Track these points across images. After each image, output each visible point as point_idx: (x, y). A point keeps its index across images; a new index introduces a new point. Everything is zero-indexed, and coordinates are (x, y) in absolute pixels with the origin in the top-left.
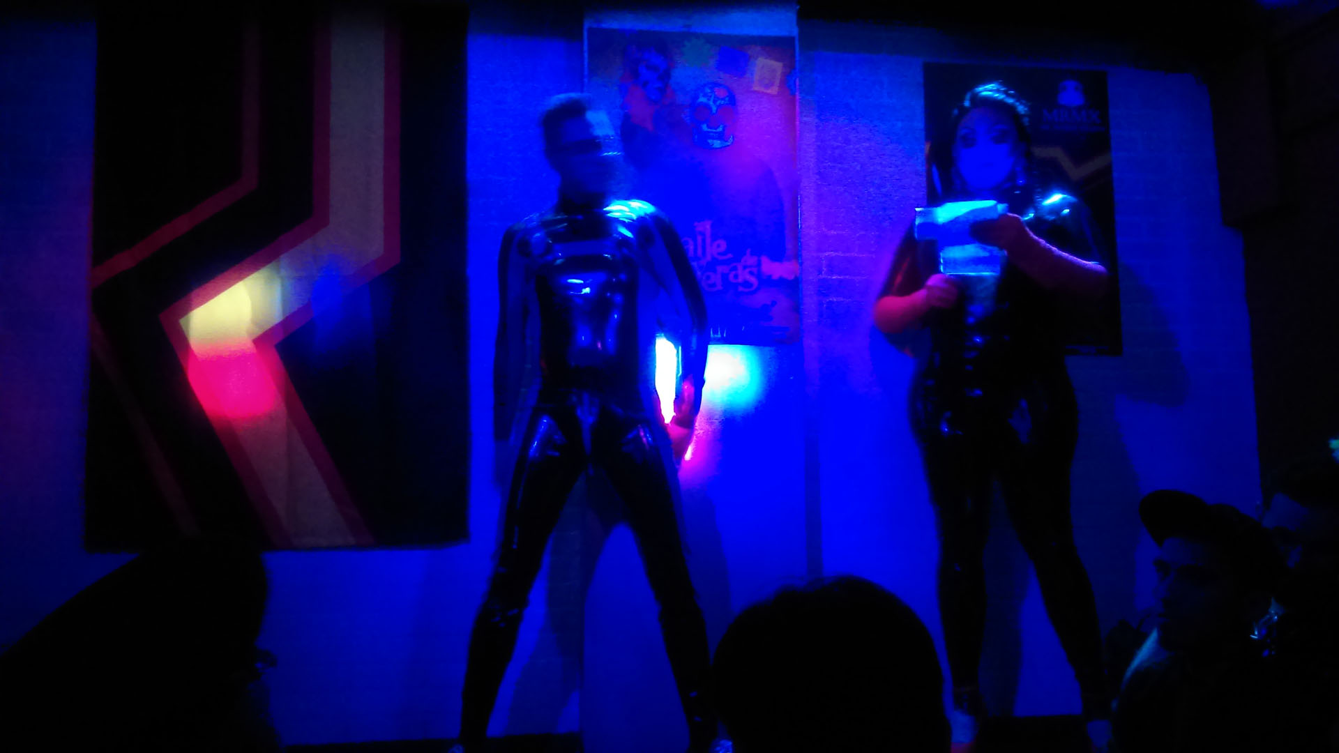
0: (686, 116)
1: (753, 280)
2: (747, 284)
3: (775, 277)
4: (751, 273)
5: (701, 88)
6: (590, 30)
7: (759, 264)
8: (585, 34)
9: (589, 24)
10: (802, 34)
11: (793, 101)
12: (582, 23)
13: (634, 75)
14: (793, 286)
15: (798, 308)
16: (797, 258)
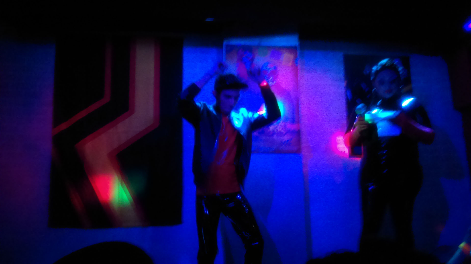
1: (283, 131)
3: (291, 130)
4: (283, 129)
5: (265, 65)
7: (285, 126)
8: (224, 47)
9: (225, 43)
10: (301, 44)
11: (297, 67)
12: (223, 43)
13: (241, 60)
14: (298, 133)
15: (299, 141)
16: (299, 123)
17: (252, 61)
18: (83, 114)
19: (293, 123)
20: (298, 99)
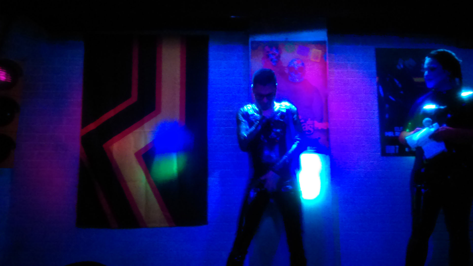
0: (287, 71)
1: (312, 130)
2: (309, 131)
3: (320, 128)
4: (311, 127)
5: (292, 61)
6: (252, 42)
7: (313, 124)
8: (250, 44)
9: (251, 39)
10: (329, 39)
11: (326, 64)
12: (248, 39)
13: (267, 57)
14: (326, 132)
15: (328, 139)
16: (328, 121)
17: (279, 57)
18: (111, 114)
19: (321, 121)
20: (327, 96)
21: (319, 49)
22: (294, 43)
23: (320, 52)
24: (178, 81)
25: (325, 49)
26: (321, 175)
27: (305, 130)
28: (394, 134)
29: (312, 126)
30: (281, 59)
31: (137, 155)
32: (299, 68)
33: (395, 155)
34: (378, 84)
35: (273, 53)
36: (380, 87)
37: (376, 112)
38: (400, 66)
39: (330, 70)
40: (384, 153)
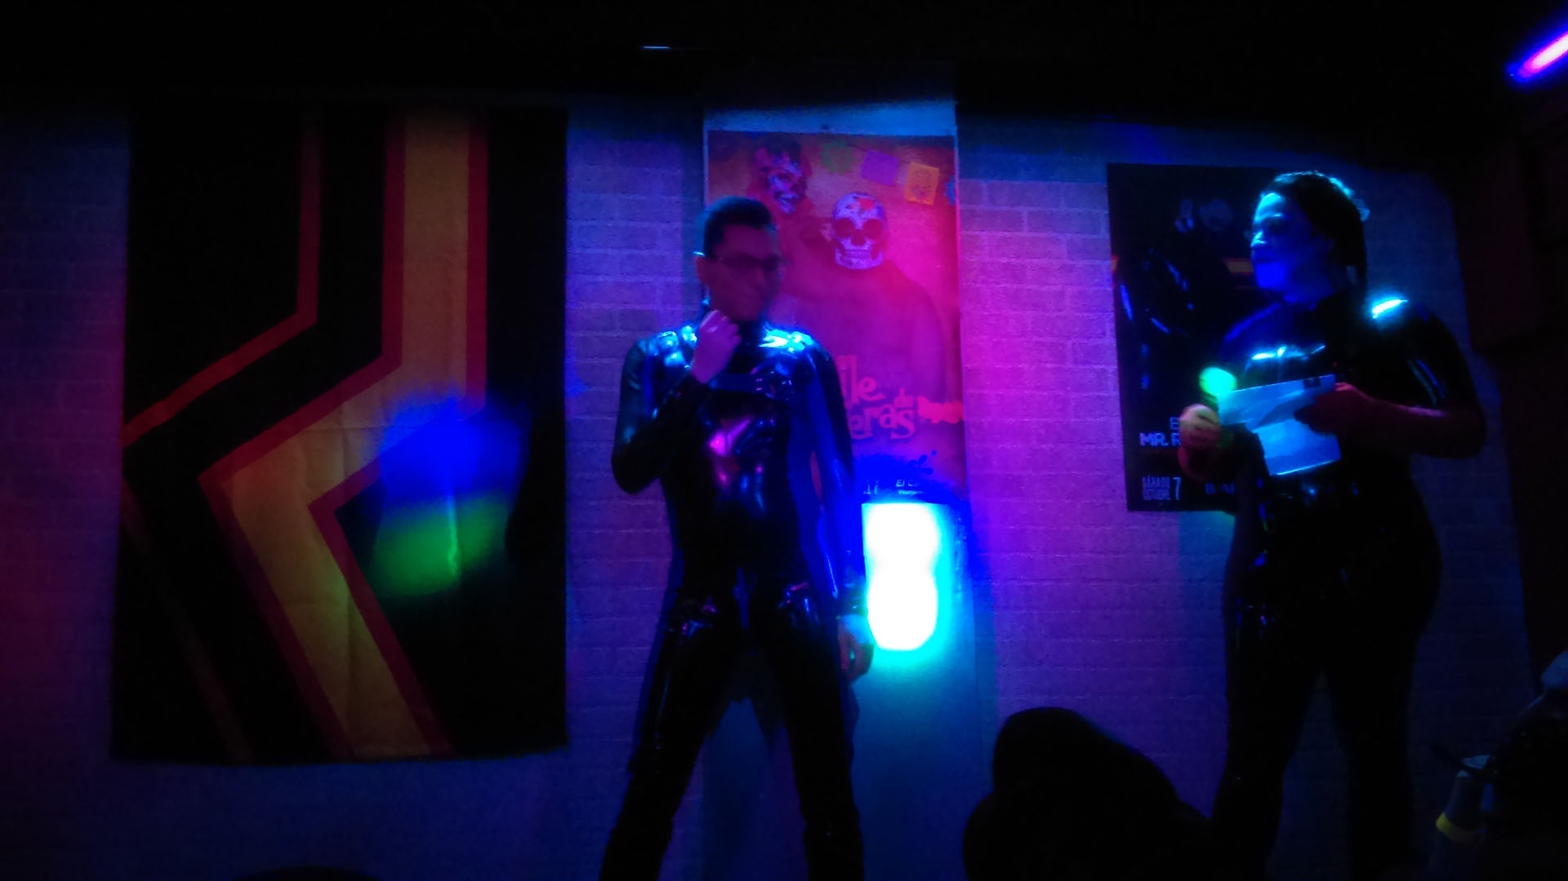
0: (827, 233)
1: (909, 425)
2: (901, 430)
3: (935, 421)
4: (906, 416)
7: (915, 407)
9: (709, 125)
11: (952, 211)
12: (701, 125)
13: (763, 184)
14: (957, 431)
15: (961, 457)
16: (959, 396)
17: (800, 187)
19: (939, 396)
20: (956, 318)
21: (931, 164)
22: (852, 141)
23: (934, 172)
24: (462, 255)
25: (951, 161)
26: (937, 573)
27: (887, 426)
28: (1168, 439)
29: (910, 412)
30: (809, 194)
31: (318, 509)
32: (869, 224)
33: (1170, 506)
34: (1117, 278)
35: (784, 172)
36: (1123, 287)
37: (1113, 368)
38: (1185, 221)
39: (965, 233)
40: (1137, 502)
